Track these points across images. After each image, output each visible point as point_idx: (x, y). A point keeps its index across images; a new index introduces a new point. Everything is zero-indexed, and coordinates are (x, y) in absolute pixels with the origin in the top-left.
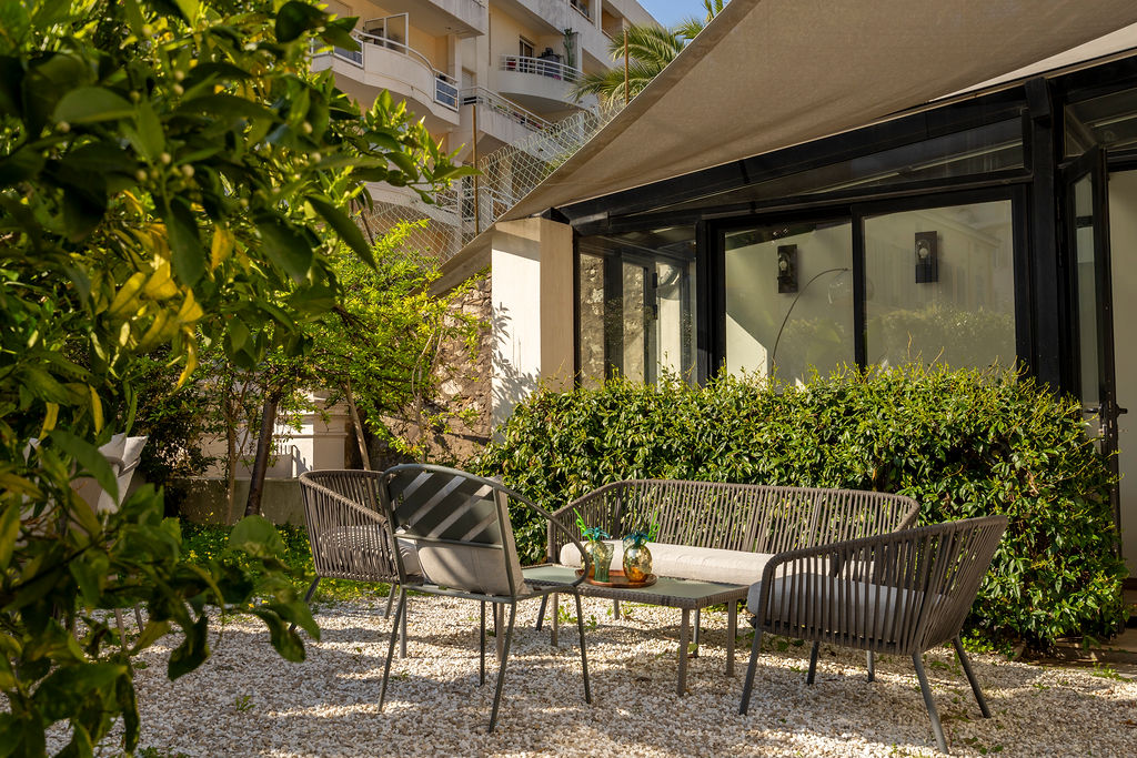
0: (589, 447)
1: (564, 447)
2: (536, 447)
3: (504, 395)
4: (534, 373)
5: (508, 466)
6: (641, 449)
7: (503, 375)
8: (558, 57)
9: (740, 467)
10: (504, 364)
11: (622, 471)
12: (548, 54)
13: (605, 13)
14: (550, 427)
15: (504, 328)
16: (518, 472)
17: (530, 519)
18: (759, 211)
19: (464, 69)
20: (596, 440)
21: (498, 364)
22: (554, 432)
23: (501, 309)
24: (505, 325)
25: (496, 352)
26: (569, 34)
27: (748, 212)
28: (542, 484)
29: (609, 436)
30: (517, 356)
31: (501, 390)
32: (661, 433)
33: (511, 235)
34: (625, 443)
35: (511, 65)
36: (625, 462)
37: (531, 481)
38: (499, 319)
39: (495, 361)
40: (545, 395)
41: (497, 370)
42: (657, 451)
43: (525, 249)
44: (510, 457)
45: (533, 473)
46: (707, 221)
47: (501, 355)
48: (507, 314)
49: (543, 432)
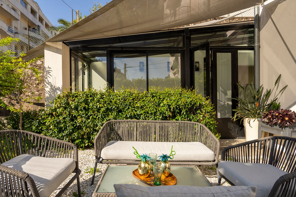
0: (85, 108)
1: (76, 108)
2: (65, 108)
3: (50, 93)
4: (61, 87)
5: (55, 114)
6: (102, 109)
7: (49, 87)
8: (36, 30)
9: (133, 113)
10: (49, 83)
11: (96, 115)
12: (34, 29)
13: (46, 24)
14: (70, 103)
15: (50, 74)
16: (59, 116)
17: (64, 130)
18: (123, 49)
19: (15, 27)
20: (87, 106)
21: (47, 83)
22: (72, 104)
23: (49, 68)
24: (50, 73)
25: (47, 80)
26: (38, 26)
27: (121, 49)
28: (68, 119)
29: (91, 104)
30: (54, 82)
31: (49, 92)
32: (109, 104)
33: (52, 46)
34: (96, 107)
35: (26, 29)
36: (96, 112)
37: (64, 118)
38: (48, 71)
39: (46, 83)
40: (68, 93)
41: (47, 85)
42: (107, 109)
43: (57, 51)
44: (56, 111)
45: (65, 116)
46: (110, 50)
47: (48, 81)
48: (51, 69)
49: (68, 104)
